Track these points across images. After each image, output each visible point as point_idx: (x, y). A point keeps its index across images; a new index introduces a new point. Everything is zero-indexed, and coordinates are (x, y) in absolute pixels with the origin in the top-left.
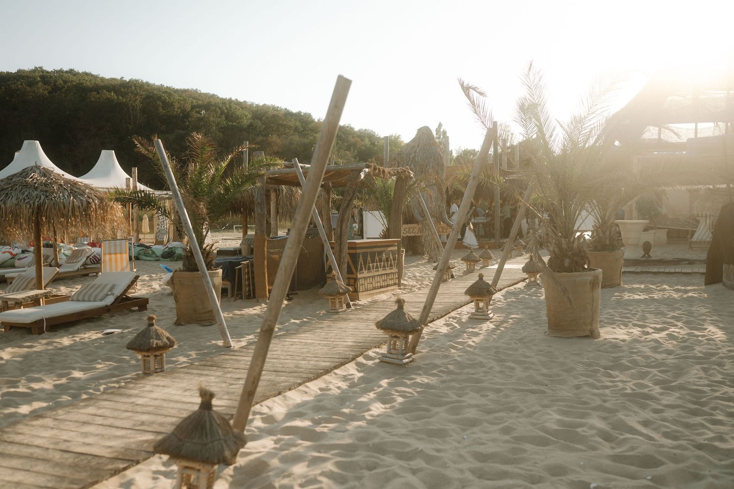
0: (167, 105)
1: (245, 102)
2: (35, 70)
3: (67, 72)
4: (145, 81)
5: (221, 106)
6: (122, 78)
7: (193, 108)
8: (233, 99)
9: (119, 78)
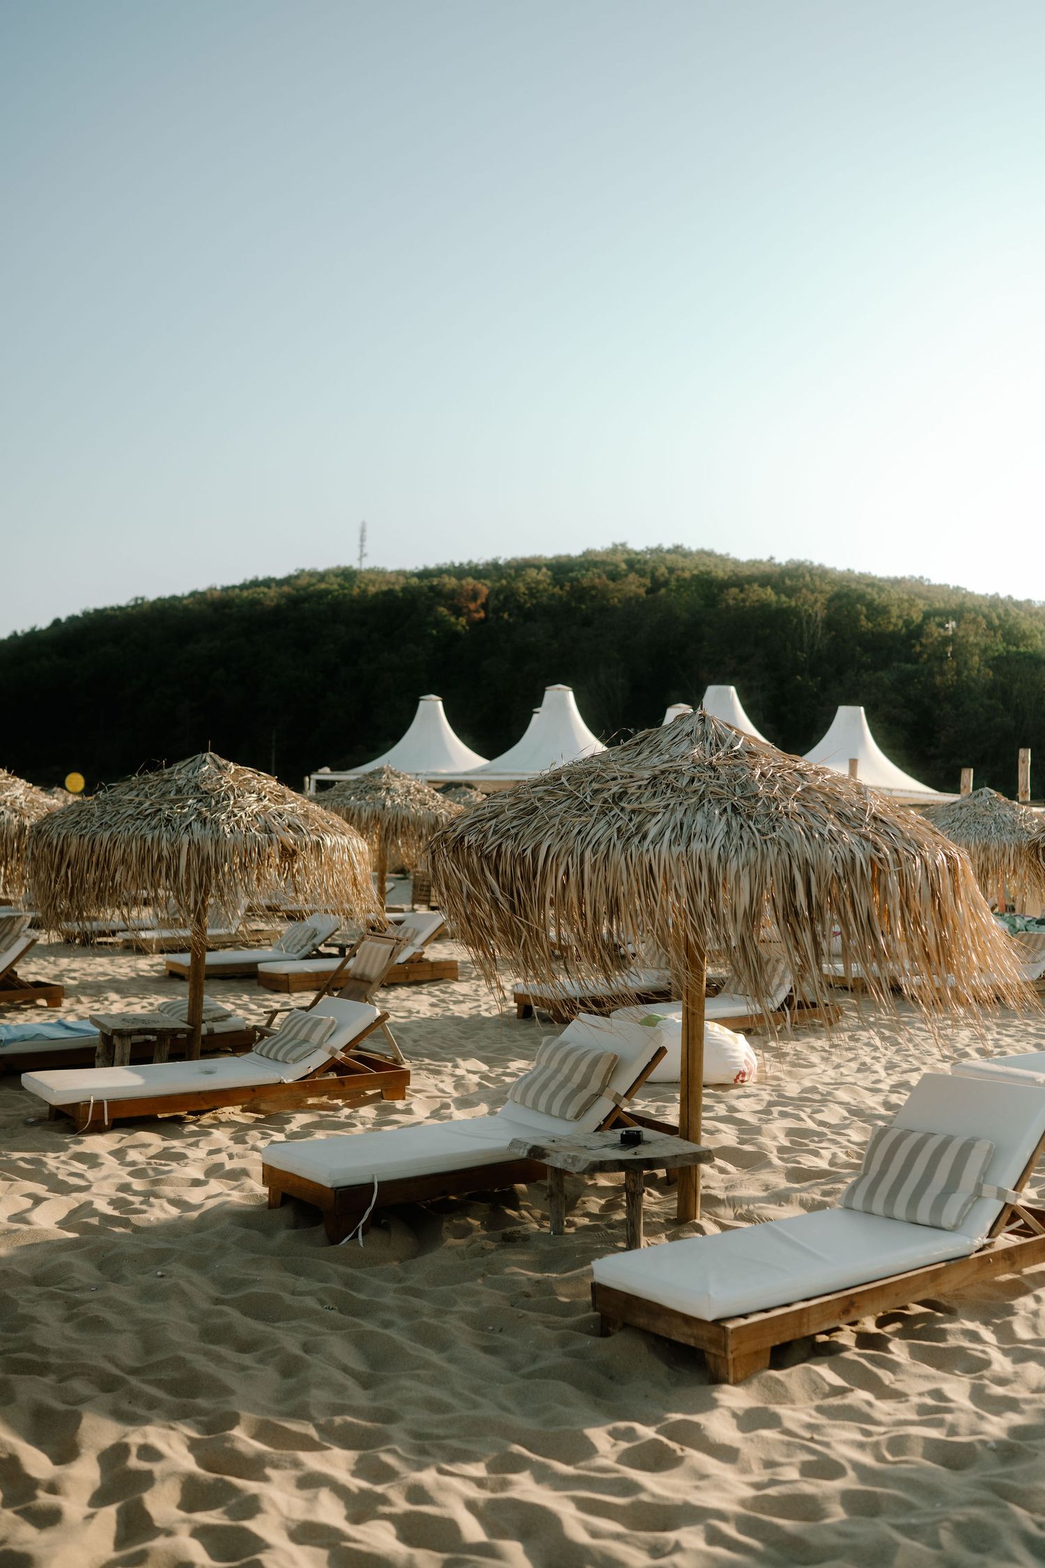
0: (877, 611)
1: (1029, 601)
2: (614, 550)
3: (669, 551)
4: (816, 563)
5: (986, 611)
6: (772, 558)
7: (927, 616)
8: (1003, 595)
9: (765, 558)
